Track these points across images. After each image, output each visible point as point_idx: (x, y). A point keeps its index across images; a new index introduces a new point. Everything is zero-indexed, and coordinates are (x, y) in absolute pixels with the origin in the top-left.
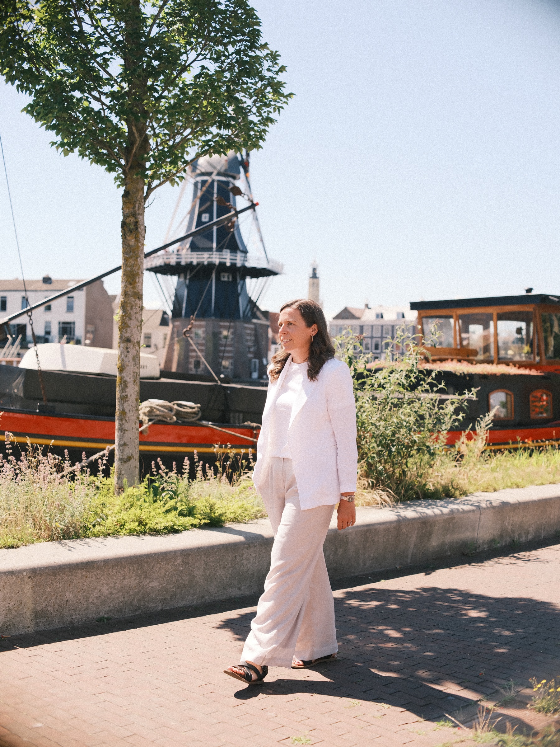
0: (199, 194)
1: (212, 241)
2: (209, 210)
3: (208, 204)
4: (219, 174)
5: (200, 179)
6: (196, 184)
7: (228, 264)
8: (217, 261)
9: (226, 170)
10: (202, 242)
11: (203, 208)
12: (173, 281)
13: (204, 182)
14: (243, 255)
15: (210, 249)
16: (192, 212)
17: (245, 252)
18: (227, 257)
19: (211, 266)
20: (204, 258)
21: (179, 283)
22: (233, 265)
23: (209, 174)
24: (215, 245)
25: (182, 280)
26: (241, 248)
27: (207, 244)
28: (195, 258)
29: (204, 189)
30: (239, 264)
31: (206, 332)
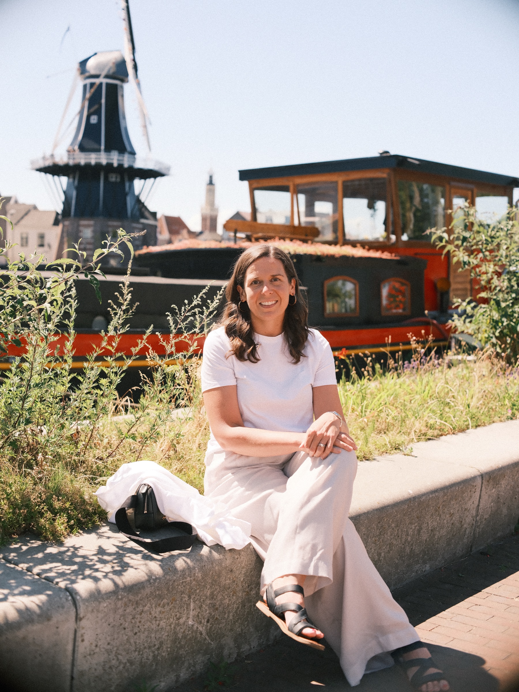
0: (88, 95)
1: (100, 143)
2: (98, 113)
3: (96, 107)
4: (107, 77)
5: (89, 81)
6: (85, 86)
7: (115, 165)
8: (104, 162)
9: (114, 73)
10: (92, 144)
11: (92, 110)
12: (63, 181)
13: (92, 85)
14: (131, 156)
15: (98, 150)
16: (81, 114)
17: (133, 153)
18: (115, 159)
19: (98, 166)
20: (93, 159)
21: (68, 183)
22: (121, 166)
23: (97, 76)
24: (103, 147)
25: (71, 180)
26: (128, 149)
27: (96, 146)
28: (82, 159)
29: (93, 90)
30: (126, 165)
31: (94, 232)
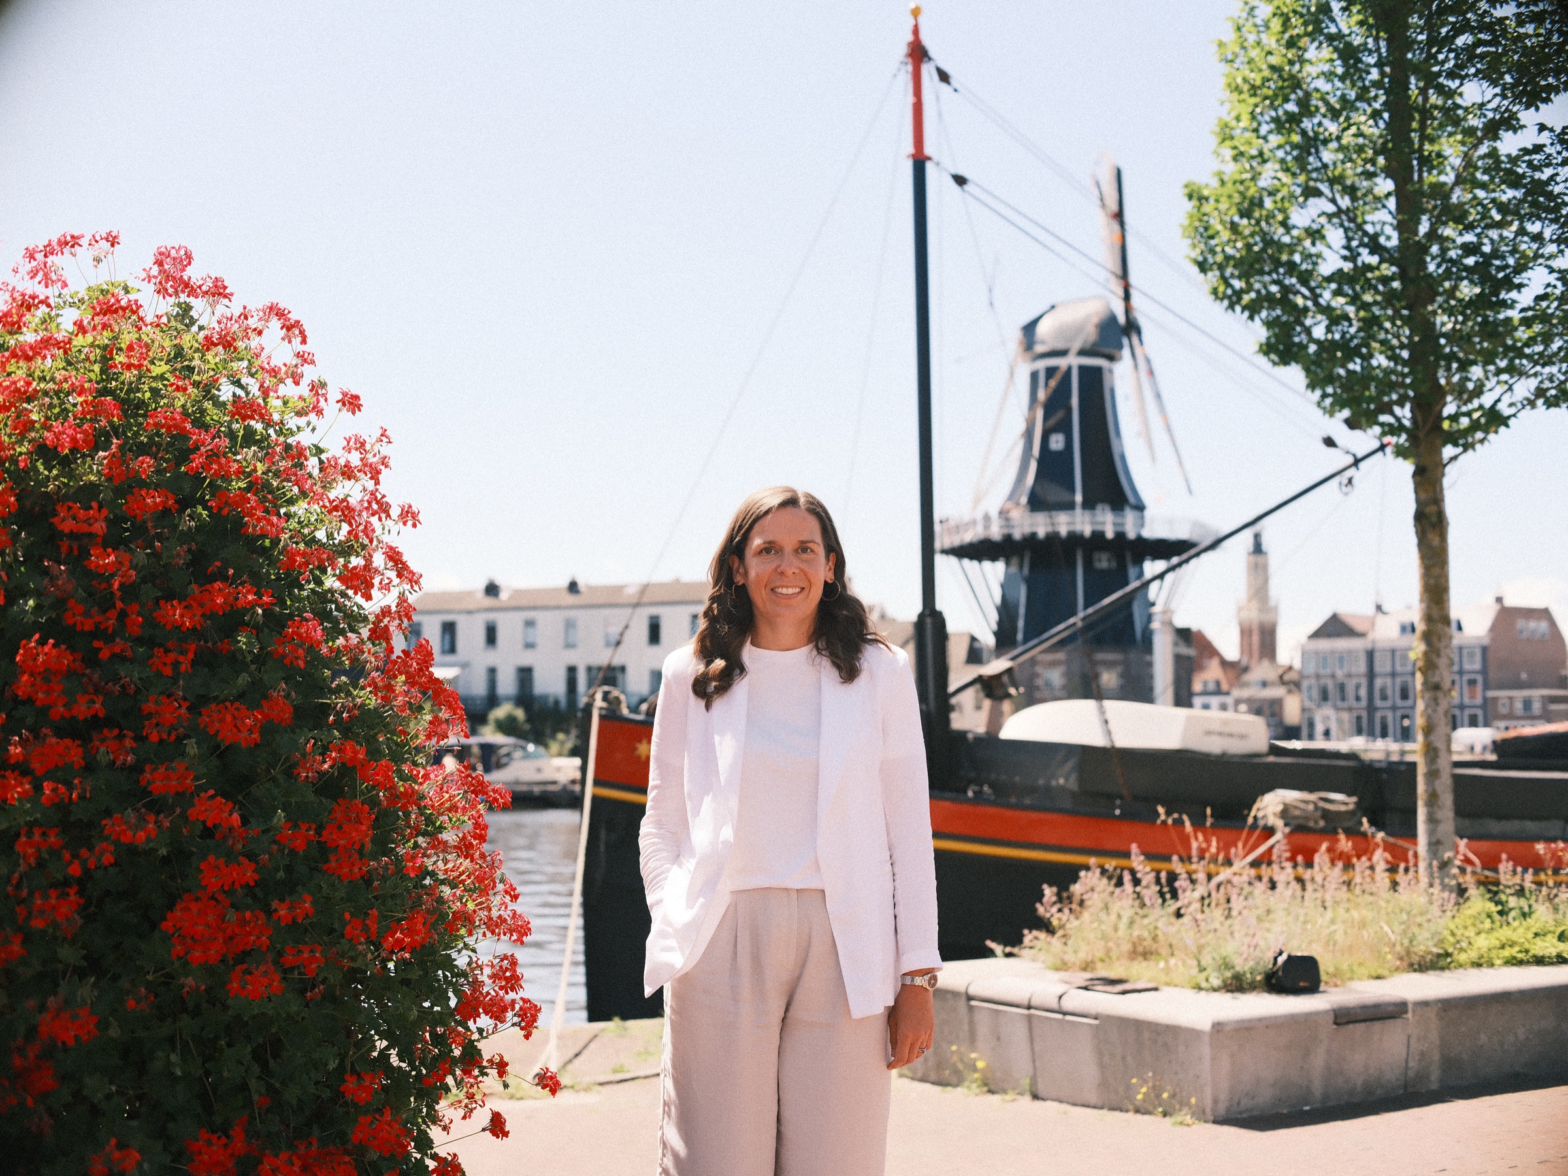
0: (1042, 395)
1: (1072, 489)
2: (1064, 427)
3: (1060, 414)
4: (1082, 353)
5: (1042, 364)
6: (1034, 376)
7: (1110, 535)
8: (1087, 531)
9: (1094, 344)
10: (1054, 493)
11: (1052, 422)
12: (995, 571)
13: (1051, 372)
14: (1137, 513)
15: (1070, 506)
16: (1029, 434)
17: (1140, 508)
18: (1107, 522)
19: (1075, 539)
20: (1065, 523)
21: (1007, 575)
22: (1120, 536)
23: (1062, 353)
24: (1079, 498)
25: (1014, 569)
26: (1132, 499)
27: (1063, 496)
28: (1040, 525)
29: (1053, 383)
30: (1131, 535)
31: (1068, 675)
